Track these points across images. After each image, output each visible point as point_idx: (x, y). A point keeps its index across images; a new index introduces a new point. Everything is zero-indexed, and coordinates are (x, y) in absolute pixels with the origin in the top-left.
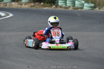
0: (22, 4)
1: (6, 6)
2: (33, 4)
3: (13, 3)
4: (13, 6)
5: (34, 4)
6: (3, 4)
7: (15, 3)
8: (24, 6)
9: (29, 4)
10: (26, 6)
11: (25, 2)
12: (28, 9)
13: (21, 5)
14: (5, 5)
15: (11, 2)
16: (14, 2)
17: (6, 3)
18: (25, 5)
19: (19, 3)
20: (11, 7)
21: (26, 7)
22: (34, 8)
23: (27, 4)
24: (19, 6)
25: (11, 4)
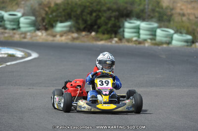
0: (54, 34)
1: (25, 38)
2: (75, 35)
3: (39, 33)
4: (38, 38)
5: (78, 34)
6: (18, 34)
7: (42, 34)
8: (58, 39)
9: (67, 35)
10: (63, 39)
11: (62, 31)
12: (67, 43)
13: (55, 36)
14: (23, 36)
15: (35, 31)
16: (41, 32)
17: (25, 33)
18: (61, 36)
19: (49, 32)
20: (35, 41)
21: (62, 41)
22: (77, 42)
23: (65, 35)
24: (50, 38)
25: (34, 34)
